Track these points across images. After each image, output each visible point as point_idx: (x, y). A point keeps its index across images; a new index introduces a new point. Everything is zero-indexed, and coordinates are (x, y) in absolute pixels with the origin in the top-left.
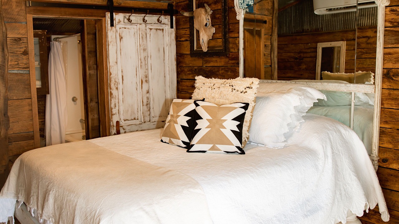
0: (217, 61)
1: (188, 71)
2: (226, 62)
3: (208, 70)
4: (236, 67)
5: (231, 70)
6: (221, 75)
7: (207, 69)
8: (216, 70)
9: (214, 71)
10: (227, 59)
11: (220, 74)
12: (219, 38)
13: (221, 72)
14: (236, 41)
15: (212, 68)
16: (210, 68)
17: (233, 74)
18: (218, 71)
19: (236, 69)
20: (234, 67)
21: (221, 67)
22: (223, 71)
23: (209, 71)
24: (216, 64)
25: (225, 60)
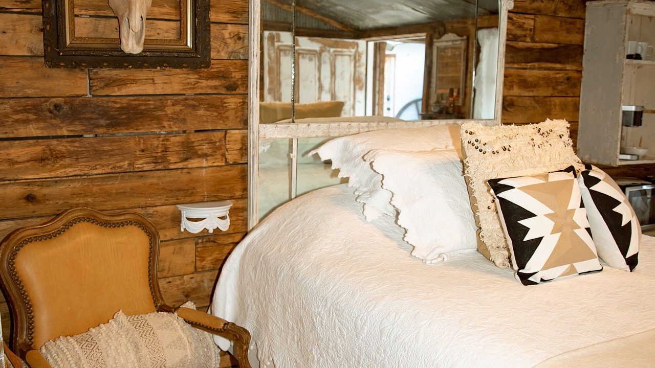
0: (153, 79)
1: (16, 112)
2: (188, 84)
3: (118, 106)
4: (224, 96)
5: (208, 104)
6: (174, 119)
7: (115, 102)
8: (152, 107)
9: (143, 107)
10: (191, 76)
11: (167, 115)
12: (162, 17)
13: (169, 110)
14: (224, 31)
15: (133, 101)
16: (125, 100)
17: (216, 114)
18: (162, 108)
19: (225, 101)
20: (219, 96)
21: (170, 97)
22: (177, 108)
23: (122, 108)
24: (152, 88)
25: (187, 79)
